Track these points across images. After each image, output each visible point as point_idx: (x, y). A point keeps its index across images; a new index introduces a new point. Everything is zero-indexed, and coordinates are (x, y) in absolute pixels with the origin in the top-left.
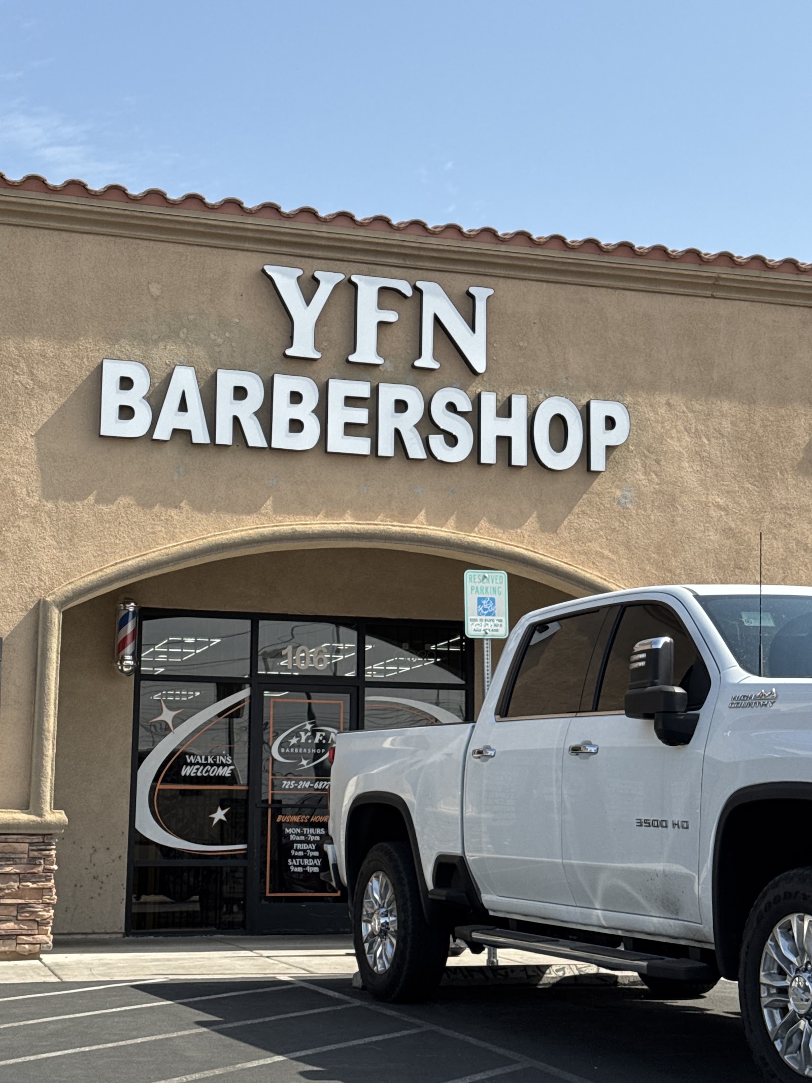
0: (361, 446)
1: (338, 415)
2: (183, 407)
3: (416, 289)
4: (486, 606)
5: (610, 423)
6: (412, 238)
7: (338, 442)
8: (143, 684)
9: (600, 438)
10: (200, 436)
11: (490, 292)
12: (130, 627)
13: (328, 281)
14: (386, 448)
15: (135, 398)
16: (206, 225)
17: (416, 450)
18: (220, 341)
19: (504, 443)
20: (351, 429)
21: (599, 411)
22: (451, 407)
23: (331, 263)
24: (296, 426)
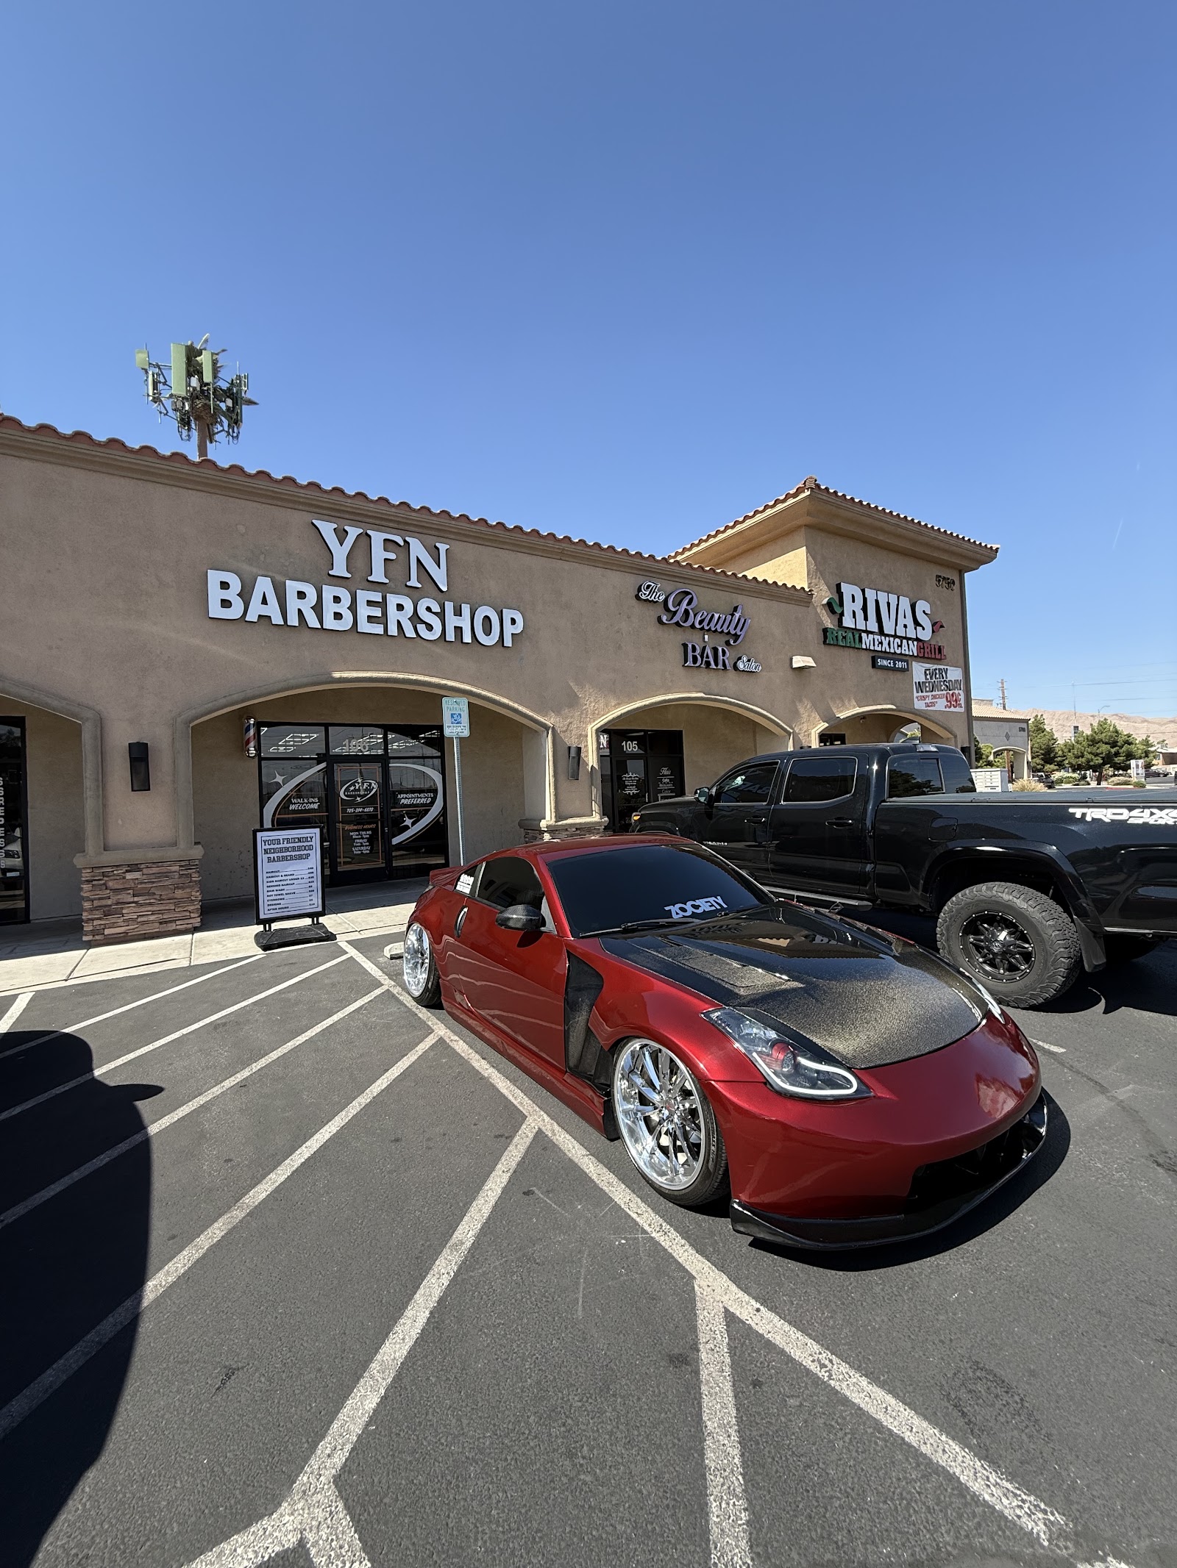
0: (379, 629)
1: (364, 611)
2: (264, 602)
3: (405, 541)
4: (456, 719)
5: (513, 621)
6: (403, 512)
7: (364, 627)
8: (263, 762)
9: (509, 630)
10: (278, 619)
11: (448, 547)
12: (252, 732)
13: (353, 532)
14: (393, 630)
15: (232, 594)
16: (273, 491)
17: (410, 632)
18: (287, 564)
19: (459, 630)
20: (371, 619)
21: (508, 614)
22: (429, 609)
23: (355, 523)
24: (338, 616)
